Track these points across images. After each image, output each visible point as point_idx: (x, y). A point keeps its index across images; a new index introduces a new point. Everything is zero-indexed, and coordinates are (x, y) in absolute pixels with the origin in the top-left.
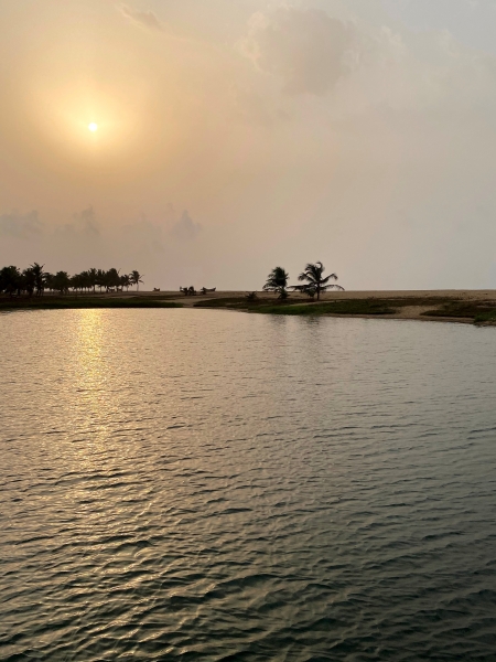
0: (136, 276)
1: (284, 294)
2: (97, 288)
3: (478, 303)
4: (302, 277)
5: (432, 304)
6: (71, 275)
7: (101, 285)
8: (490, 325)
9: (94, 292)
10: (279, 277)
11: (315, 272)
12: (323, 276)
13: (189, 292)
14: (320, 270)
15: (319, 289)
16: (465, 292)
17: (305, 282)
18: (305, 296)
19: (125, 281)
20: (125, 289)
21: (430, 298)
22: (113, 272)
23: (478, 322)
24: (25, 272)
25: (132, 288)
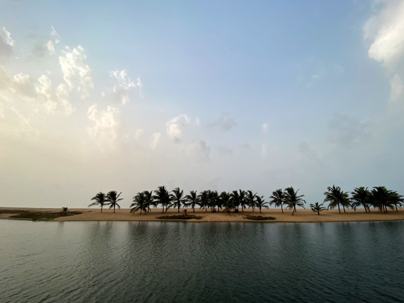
3: (36, 213)
5: (15, 213)
8: (39, 221)
16: (32, 209)
21: (15, 211)
23: (34, 220)
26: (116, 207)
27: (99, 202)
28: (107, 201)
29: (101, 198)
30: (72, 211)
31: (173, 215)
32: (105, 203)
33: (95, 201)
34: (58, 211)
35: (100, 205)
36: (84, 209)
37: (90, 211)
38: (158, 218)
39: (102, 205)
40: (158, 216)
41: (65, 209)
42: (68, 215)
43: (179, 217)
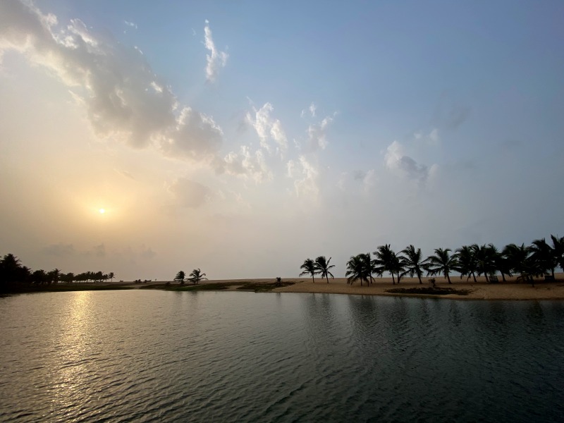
0: (112, 275)
1: (183, 282)
2: (89, 281)
3: (256, 284)
4: (192, 275)
5: (241, 285)
6: (76, 274)
7: (92, 279)
9: (87, 283)
10: (182, 275)
11: (197, 273)
12: (200, 274)
13: (138, 282)
14: (199, 272)
15: (198, 280)
17: (192, 277)
18: (192, 283)
19: (105, 277)
20: (105, 281)
21: (240, 283)
22: (100, 273)
23: (256, 291)
24: (49, 273)
25: (109, 280)
26: (329, 276)
27: (309, 270)
28: (316, 269)
29: (309, 265)
30: (285, 281)
31: (412, 287)
32: (315, 271)
33: (304, 269)
34: (274, 282)
35: (310, 274)
36: (296, 279)
37: (302, 281)
38: (388, 291)
39: (313, 274)
40: (388, 289)
41: (279, 279)
42: (283, 286)
43: (424, 291)
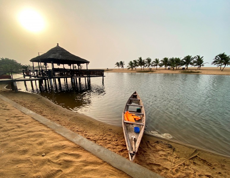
27: (118, 66)
28: (120, 65)
29: (118, 64)
32: (120, 66)
33: (116, 65)
34: (106, 69)
39: (119, 67)
42: (109, 71)
43: (147, 71)
